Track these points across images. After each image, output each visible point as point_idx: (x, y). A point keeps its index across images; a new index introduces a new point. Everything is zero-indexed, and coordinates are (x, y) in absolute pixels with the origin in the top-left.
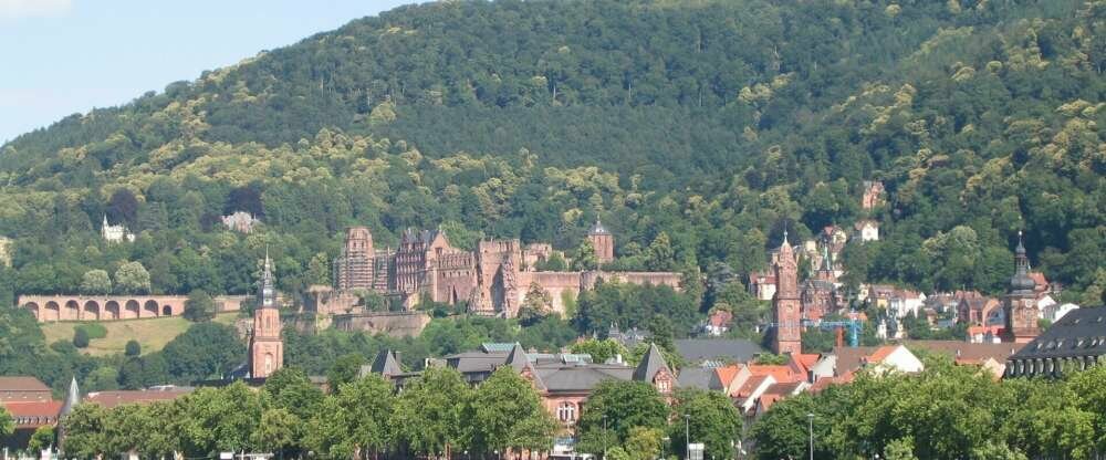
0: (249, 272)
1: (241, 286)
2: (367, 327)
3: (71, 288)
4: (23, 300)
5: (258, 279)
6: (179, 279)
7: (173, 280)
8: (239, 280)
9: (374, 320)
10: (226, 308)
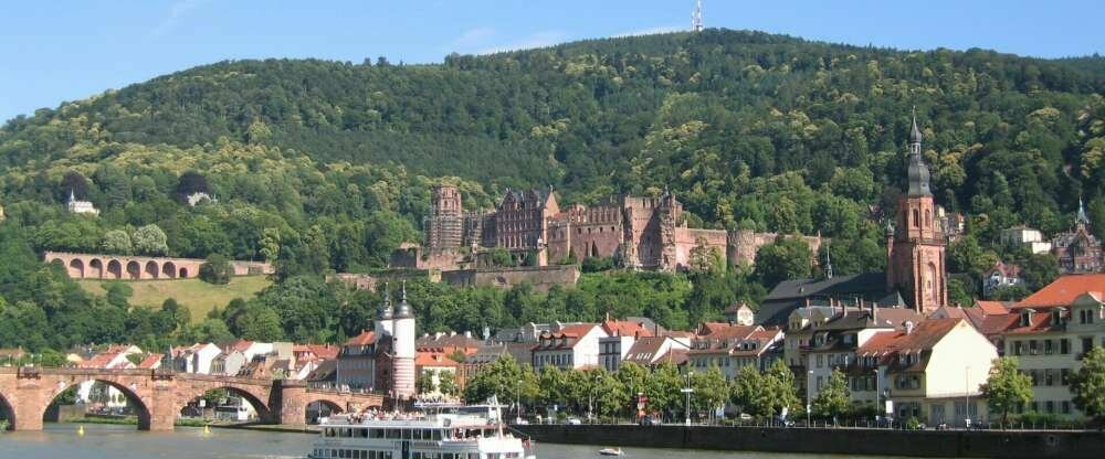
0: (257, 240)
1: (249, 252)
2: (496, 283)
3: (94, 246)
4: (50, 257)
5: (264, 246)
6: (193, 243)
7: (186, 244)
8: (245, 247)
9: (504, 275)
10: (237, 273)
